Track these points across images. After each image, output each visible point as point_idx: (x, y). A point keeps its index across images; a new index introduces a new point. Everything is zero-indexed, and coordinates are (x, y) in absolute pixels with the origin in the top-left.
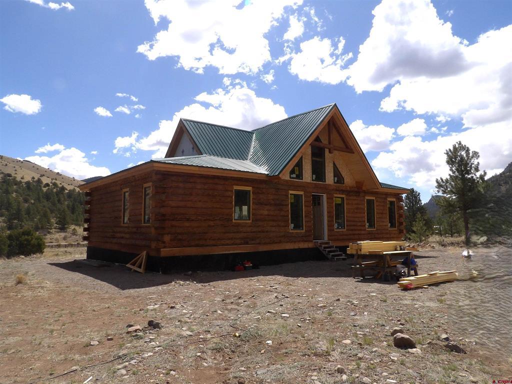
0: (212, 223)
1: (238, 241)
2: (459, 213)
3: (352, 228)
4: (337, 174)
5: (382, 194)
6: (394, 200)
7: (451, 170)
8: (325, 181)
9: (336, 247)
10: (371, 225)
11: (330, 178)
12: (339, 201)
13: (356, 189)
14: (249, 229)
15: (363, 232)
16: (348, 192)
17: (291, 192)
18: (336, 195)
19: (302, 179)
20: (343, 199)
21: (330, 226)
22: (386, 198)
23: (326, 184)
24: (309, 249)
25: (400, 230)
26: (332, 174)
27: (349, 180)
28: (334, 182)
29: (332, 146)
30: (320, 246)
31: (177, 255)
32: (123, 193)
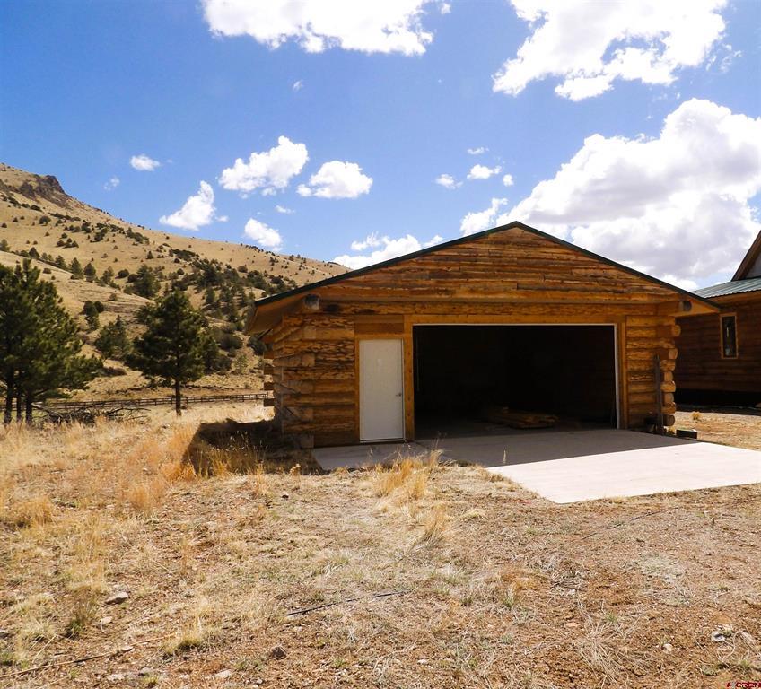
32: (721, 320)
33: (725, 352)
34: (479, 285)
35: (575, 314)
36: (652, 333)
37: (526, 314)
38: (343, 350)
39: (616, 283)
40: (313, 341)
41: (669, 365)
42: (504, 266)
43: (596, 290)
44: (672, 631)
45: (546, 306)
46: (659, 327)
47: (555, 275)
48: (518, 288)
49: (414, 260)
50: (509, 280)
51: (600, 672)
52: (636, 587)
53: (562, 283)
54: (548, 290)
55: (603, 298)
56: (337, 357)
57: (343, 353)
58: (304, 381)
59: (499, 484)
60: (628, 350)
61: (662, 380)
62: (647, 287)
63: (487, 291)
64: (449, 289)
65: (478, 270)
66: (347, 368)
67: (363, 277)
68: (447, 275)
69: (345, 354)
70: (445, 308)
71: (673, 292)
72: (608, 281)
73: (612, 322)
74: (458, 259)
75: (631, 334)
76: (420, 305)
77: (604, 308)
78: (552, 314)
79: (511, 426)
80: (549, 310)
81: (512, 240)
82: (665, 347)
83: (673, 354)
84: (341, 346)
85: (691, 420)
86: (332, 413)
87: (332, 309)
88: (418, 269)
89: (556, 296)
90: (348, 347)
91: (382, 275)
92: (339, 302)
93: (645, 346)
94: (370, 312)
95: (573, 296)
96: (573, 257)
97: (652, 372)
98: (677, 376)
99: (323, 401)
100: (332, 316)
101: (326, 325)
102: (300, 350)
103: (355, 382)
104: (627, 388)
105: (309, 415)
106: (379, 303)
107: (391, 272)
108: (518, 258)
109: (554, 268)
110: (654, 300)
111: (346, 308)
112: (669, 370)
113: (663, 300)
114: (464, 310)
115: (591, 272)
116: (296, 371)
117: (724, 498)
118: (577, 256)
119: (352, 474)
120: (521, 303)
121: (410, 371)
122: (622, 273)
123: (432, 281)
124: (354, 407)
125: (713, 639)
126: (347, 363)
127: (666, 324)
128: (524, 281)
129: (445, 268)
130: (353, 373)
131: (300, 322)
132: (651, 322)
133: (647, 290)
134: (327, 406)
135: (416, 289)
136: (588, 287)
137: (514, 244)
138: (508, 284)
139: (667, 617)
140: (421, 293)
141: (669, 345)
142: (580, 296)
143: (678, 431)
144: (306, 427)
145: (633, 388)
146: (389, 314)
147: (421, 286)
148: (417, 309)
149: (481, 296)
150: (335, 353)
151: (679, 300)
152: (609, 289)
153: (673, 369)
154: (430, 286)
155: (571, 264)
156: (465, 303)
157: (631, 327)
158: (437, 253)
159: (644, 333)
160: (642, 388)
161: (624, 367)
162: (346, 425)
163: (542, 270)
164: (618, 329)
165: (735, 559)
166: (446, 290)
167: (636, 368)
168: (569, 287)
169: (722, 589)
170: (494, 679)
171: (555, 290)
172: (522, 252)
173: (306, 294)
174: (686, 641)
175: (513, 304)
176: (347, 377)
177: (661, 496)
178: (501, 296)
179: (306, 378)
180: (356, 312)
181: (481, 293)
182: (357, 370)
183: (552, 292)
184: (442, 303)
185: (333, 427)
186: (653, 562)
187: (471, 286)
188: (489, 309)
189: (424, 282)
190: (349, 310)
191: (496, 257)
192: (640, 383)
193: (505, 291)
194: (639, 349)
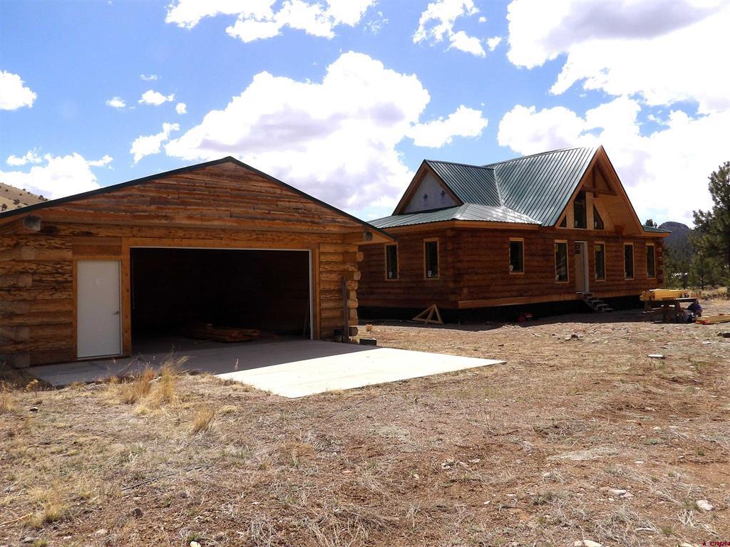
0: (494, 276)
1: (514, 294)
2: (722, 257)
3: (612, 278)
4: (597, 218)
5: (641, 238)
6: (653, 244)
7: (714, 199)
8: (586, 228)
9: (600, 299)
10: (630, 274)
11: (591, 224)
12: (598, 248)
13: (615, 235)
14: (523, 282)
15: (621, 283)
16: (607, 238)
17: (557, 241)
18: (596, 242)
19: (566, 226)
20: (602, 245)
21: (591, 276)
22: (644, 244)
23: (588, 231)
24: (572, 301)
25: (659, 279)
26: (593, 219)
27: (608, 225)
28: (595, 228)
29: (597, 190)
30: (585, 298)
31: (470, 307)
32: (385, 247)
33: (388, 276)
34: (196, 212)
35: (278, 241)
36: (340, 258)
37: (235, 240)
38: (60, 270)
39: (313, 214)
40: (29, 261)
41: (353, 285)
42: (218, 196)
43: (298, 221)
44: (416, 467)
45: (253, 233)
46: (345, 253)
47: (263, 206)
48: (231, 216)
49: (136, 186)
50: (223, 209)
51: (380, 495)
52: (380, 445)
53: (269, 213)
54: (258, 219)
55: (303, 228)
56: (54, 277)
57: (60, 273)
58: (19, 301)
59: (234, 386)
60: (320, 272)
61: (348, 298)
62: (338, 220)
63: (203, 218)
64: (168, 214)
65: (196, 199)
66: (65, 288)
67: (86, 201)
68: (166, 202)
69: (63, 274)
70: (162, 232)
71: (358, 225)
72: (307, 213)
73: (307, 248)
74: (177, 188)
75: (323, 258)
76: (138, 229)
77: (302, 236)
78: (258, 240)
79: (217, 341)
80: (255, 237)
81: (225, 173)
82: (350, 270)
83: (357, 276)
84: (59, 266)
85: (365, 331)
86: (49, 332)
87: (50, 230)
88: (140, 196)
89: (263, 225)
90: (66, 268)
91: (103, 199)
92: (57, 223)
93: (334, 269)
94: (88, 234)
95: (278, 225)
96: (278, 191)
97: (340, 291)
98: (360, 294)
99: (39, 320)
100: (49, 237)
101: (44, 245)
102: (13, 270)
103: (73, 301)
104: (320, 305)
105: (24, 334)
106: (99, 226)
107: (114, 197)
108: (231, 190)
109: (261, 200)
110: (344, 231)
111: (64, 230)
112: (353, 290)
113: (351, 231)
114: (180, 235)
115: (293, 205)
116: (9, 291)
117: (413, 386)
118: (282, 190)
119: (90, 387)
120: (231, 230)
121: (128, 291)
122: (319, 207)
123: (153, 207)
124: (72, 325)
125: (443, 468)
126: (65, 284)
127: (351, 251)
128: (236, 210)
129: (165, 196)
130: (71, 293)
131: (14, 242)
132: (340, 249)
133: (339, 222)
134: (41, 326)
135: (138, 214)
136: (291, 218)
137: (228, 176)
138: (221, 212)
139: (410, 459)
140: (140, 217)
141: (353, 268)
142: (284, 224)
143: (361, 340)
144: (20, 347)
145: (325, 305)
146: (107, 236)
147: (142, 212)
148: (135, 232)
149: (198, 223)
150: (51, 274)
151: (362, 231)
152: (308, 220)
153: (356, 288)
154: (151, 211)
155: (276, 197)
156: (180, 228)
157: (323, 253)
158: (157, 181)
159: (334, 258)
160: (331, 304)
161: (317, 286)
162: (64, 343)
163: (252, 201)
164: (312, 254)
165: (440, 422)
166: (165, 216)
167: (327, 287)
168: (276, 216)
169: (438, 440)
170: (312, 506)
171: (263, 219)
172: (235, 184)
173: (25, 215)
174: (426, 471)
175: (223, 230)
176: (64, 297)
177: (368, 387)
178: (216, 223)
179: (22, 297)
180: (73, 234)
181: (197, 219)
182: (75, 291)
183: (260, 221)
184: (158, 227)
185: (49, 345)
186: (385, 429)
187: (189, 213)
188: (203, 235)
189: (145, 207)
190: (67, 232)
191: (212, 187)
192: (330, 300)
193: (220, 218)
194: (331, 272)
